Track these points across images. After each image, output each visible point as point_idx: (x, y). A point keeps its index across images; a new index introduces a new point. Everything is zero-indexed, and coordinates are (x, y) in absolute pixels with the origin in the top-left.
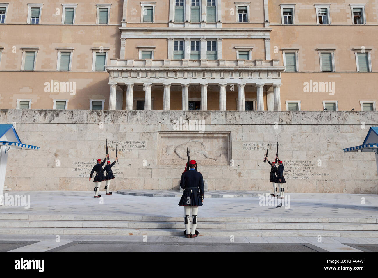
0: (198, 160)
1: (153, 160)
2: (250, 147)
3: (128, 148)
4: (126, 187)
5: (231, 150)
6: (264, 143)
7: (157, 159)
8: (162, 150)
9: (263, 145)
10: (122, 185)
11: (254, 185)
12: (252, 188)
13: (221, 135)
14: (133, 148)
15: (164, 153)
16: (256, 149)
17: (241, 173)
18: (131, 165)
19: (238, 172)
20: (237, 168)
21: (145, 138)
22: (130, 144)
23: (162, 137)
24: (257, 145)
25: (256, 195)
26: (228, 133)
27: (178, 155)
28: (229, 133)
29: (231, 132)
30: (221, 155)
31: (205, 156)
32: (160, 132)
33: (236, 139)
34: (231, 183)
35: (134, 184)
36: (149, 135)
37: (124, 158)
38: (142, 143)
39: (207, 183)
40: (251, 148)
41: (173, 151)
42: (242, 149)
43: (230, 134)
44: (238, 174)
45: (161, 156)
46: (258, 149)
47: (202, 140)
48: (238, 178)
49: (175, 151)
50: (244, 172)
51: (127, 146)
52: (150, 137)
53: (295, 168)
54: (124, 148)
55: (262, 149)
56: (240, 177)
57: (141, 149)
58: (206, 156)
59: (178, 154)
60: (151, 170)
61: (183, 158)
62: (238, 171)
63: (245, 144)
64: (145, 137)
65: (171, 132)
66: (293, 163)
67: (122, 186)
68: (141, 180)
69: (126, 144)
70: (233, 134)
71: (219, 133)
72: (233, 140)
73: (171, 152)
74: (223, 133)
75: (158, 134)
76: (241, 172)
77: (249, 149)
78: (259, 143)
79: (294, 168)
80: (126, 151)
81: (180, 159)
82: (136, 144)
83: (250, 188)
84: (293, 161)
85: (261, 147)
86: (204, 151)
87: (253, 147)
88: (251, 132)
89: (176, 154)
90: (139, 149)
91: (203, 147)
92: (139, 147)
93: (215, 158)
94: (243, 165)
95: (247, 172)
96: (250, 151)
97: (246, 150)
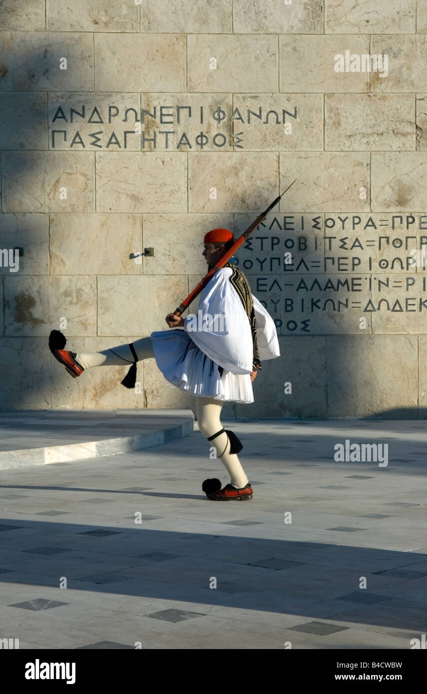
2: (94, 128)
6: (190, 100)
9: (184, 113)
11: (111, 376)
16: (134, 141)
17: (31, 302)
20: (5, 269)
24: (145, 116)
33: (5, 73)
40: (104, 139)
44: (13, 306)
46: (148, 141)
48: (10, 330)
53: (384, 264)
55: (173, 140)
62: (15, 287)
66: (373, 234)
76: (35, 294)
77: (88, 140)
78: (156, 102)
79: (375, 265)
84: (371, 223)
85: (169, 127)
87: (119, 126)
88: (106, 25)
94: (46, 246)
95: (74, 294)
96: (92, 157)
97: (71, 146)
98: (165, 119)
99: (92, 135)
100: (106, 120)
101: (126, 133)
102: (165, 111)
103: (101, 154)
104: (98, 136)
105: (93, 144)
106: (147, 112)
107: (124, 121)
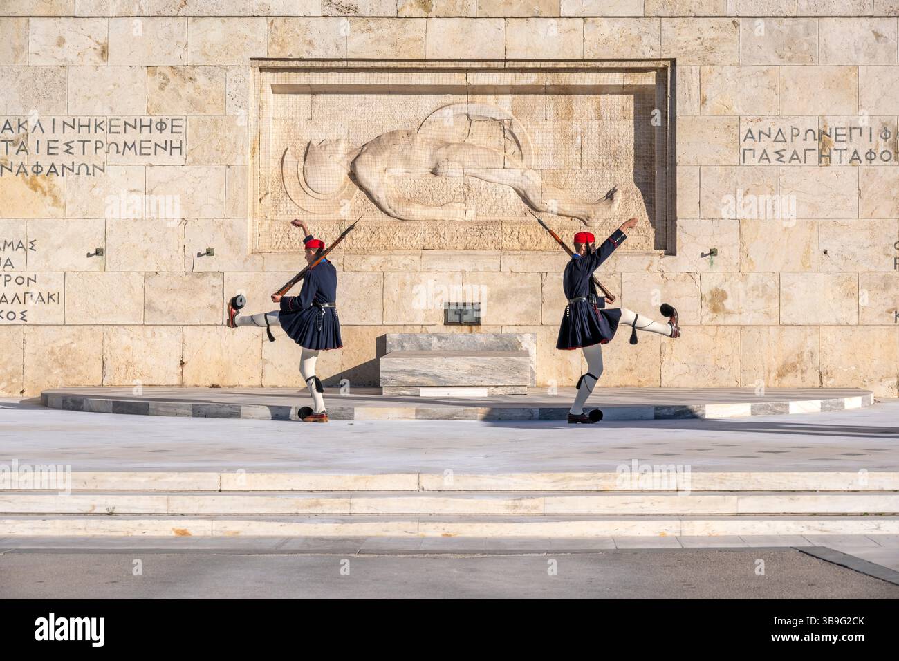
0: (487, 223)
1: (231, 226)
2: (779, 147)
3: (84, 159)
4: (80, 373)
5: (674, 164)
6: (861, 122)
7: (250, 220)
8: (277, 164)
9: (855, 133)
10: (61, 365)
11: (792, 359)
12: (781, 375)
13: (617, 79)
14: (113, 157)
15: (291, 185)
16: (813, 157)
17: (724, 296)
18: (107, 253)
19: (706, 291)
20: (704, 264)
21: (180, 96)
22: (93, 137)
23: (278, 89)
24: (822, 136)
25: (778, 409)
26: (655, 69)
27: (369, 195)
28: (662, 64)
29: (673, 61)
30: (614, 190)
31: (526, 199)
32: (265, 65)
33: (704, 101)
34: (668, 350)
35: (122, 360)
36: (202, 80)
37: (60, 212)
38: (162, 126)
39: (533, 350)
40: (788, 155)
41: (343, 173)
42: (736, 158)
43: (666, 72)
44: (709, 297)
45: (276, 205)
46: (825, 157)
47: (504, 105)
48: (706, 320)
49: (353, 176)
50: (740, 286)
51: (77, 147)
52: (206, 92)
54: (62, 159)
55: (846, 156)
56: (720, 320)
57: (153, 159)
58: (532, 198)
59: (370, 189)
60: (217, 281)
61: (401, 213)
62: (712, 281)
63: (750, 131)
64: (181, 93)
65: (326, 64)
67: (56, 371)
68: (165, 335)
69: (71, 134)
70: (683, 73)
71: (606, 65)
72: (686, 108)
73: (332, 175)
74: (625, 65)
75: (252, 74)
76: (726, 288)
77: (773, 157)
78: (832, 123)
80: (72, 176)
81: (382, 217)
82: (132, 136)
83: (773, 375)
85: (843, 145)
86: (517, 172)
87: (799, 144)
88: (790, 59)
89: (361, 187)
90: (145, 160)
91: (512, 148)
92: (144, 151)
93: (581, 211)
94: (737, 248)
95: (760, 289)
96: (776, 171)
97: (759, 162)
98: (839, 138)
99: (777, 153)
100: (789, 140)
101: (805, 150)
102: (839, 132)
103: (784, 168)
104: (782, 153)
105: (778, 160)
106: (824, 133)
107: (804, 140)
